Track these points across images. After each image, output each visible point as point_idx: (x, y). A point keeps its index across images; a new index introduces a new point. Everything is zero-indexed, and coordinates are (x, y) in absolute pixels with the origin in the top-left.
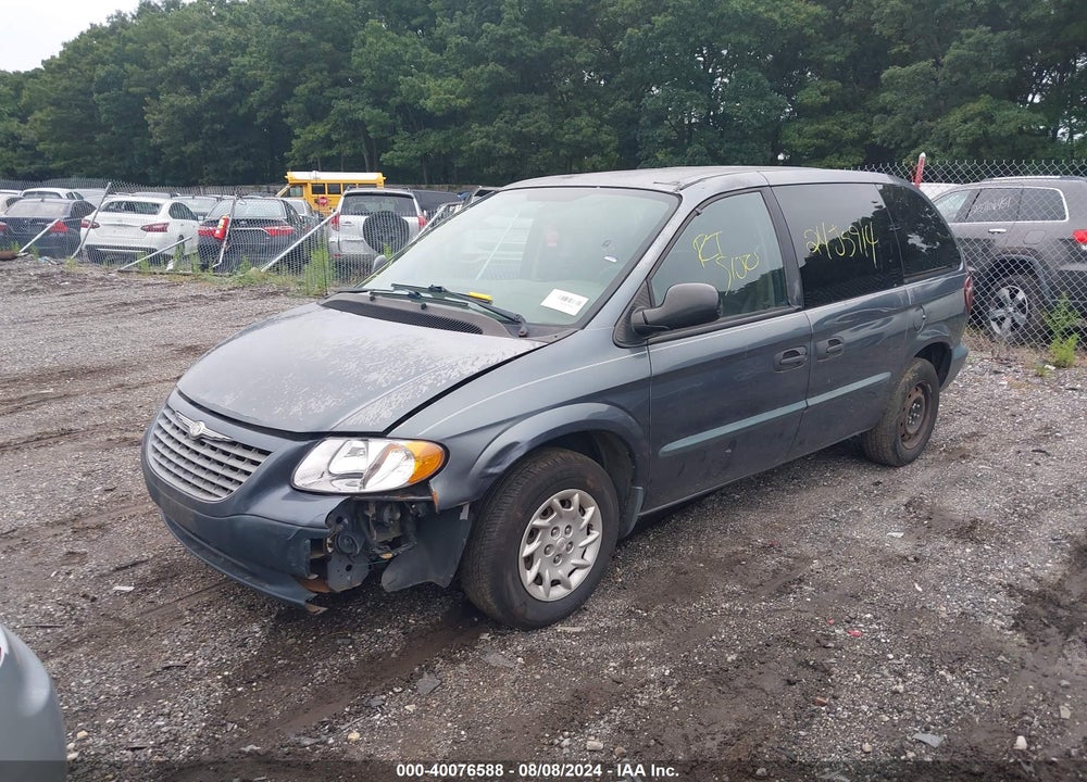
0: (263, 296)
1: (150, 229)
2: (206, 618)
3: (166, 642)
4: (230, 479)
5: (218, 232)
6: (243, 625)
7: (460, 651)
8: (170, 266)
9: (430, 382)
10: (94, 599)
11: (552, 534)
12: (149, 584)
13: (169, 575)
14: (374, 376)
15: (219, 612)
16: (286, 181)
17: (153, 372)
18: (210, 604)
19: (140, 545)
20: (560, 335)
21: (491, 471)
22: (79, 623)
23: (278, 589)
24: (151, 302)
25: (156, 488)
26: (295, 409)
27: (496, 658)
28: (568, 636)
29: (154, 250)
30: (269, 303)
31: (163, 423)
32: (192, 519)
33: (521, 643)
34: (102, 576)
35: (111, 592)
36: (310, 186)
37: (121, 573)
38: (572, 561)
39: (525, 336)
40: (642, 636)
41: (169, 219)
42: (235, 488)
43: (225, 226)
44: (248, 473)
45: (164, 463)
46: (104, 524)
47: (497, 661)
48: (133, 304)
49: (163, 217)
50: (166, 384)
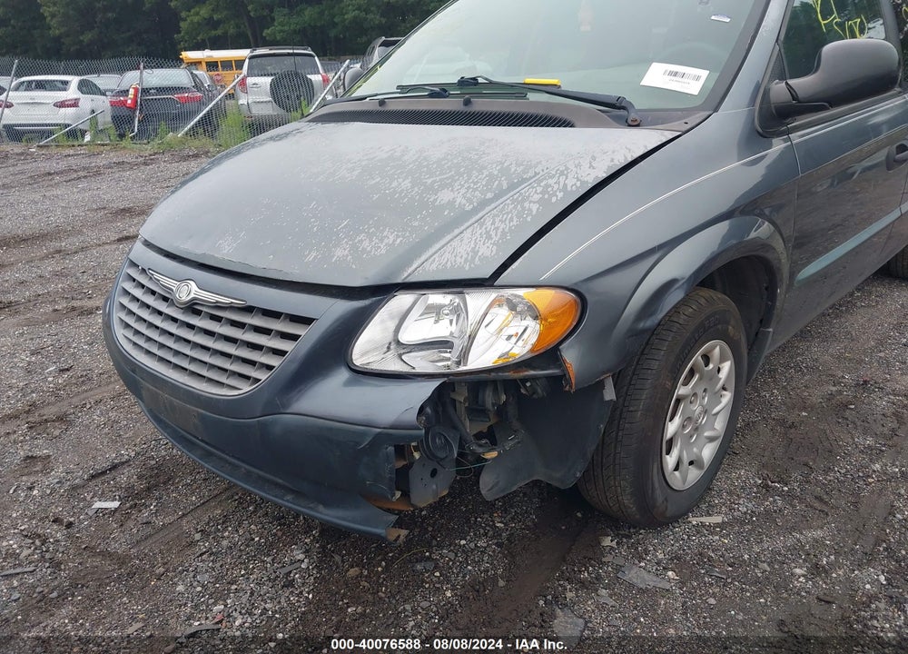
0: (187, 158)
1: (62, 105)
2: (225, 543)
3: (180, 588)
4: (252, 363)
5: (129, 102)
6: (279, 550)
7: (587, 569)
8: (88, 138)
9: (537, 197)
10: (70, 525)
11: (691, 403)
12: (138, 496)
13: (162, 479)
14: (445, 196)
15: (241, 532)
16: (182, 60)
17: (91, 236)
18: (226, 519)
19: (116, 439)
20: (693, 120)
21: (641, 325)
22: (56, 565)
23: (341, 513)
24: (76, 171)
25: (132, 376)
26: (339, 253)
27: (639, 575)
28: (711, 529)
29: (69, 125)
30: (193, 165)
31: (129, 286)
32: (196, 421)
33: (660, 547)
34: (74, 488)
35: (90, 513)
36: (204, 64)
37: (99, 481)
38: (706, 434)
39: (638, 126)
40: (803, 523)
41: (78, 95)
42: (263, 376)
43: (136, 95)
44: (281, 353)
45: (141, 342)
46: (66, 415)
47: (644, 580)
48: (57, 174)
49: (72, 93)
50: (107, 247)
